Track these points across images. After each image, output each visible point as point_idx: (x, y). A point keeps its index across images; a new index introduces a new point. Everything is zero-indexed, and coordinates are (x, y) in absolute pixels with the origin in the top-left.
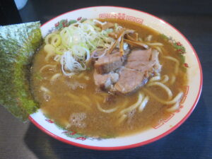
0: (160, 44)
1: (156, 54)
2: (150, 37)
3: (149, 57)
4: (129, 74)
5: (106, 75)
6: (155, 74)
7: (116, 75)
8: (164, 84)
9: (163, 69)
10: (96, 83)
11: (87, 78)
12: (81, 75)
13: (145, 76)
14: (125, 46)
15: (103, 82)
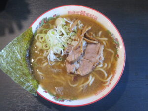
0: (106, 39)
1: (102, 49)
2: (100, 33)
3: (97, 50)
4: (85, 64)
5: (73, 65)
6: (99, 64)
7: (79, 65)
8: (104, 69)
9: (104, 60)
10: (68, 70)
11: (62, 65)
12: (59, 63)
13: (94, 65)
15: (71, 71)
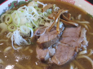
0: (87, 22)
1: (84, 32)
2: (80, 16)
3: (78, 33)
4: (63, 49)
5: (45, 50)
6: (83, 49)
9: (89, 44)
10: (38, 57)
11: (31, 51)
12: (27, 48)
13: (75, 51)
14: (61, 25)
15: (43, 57)
